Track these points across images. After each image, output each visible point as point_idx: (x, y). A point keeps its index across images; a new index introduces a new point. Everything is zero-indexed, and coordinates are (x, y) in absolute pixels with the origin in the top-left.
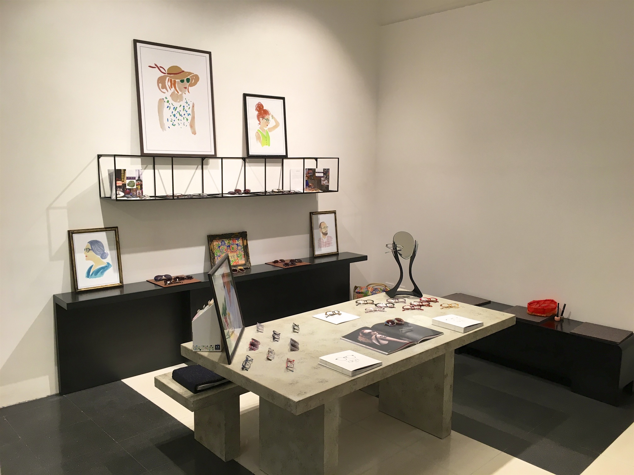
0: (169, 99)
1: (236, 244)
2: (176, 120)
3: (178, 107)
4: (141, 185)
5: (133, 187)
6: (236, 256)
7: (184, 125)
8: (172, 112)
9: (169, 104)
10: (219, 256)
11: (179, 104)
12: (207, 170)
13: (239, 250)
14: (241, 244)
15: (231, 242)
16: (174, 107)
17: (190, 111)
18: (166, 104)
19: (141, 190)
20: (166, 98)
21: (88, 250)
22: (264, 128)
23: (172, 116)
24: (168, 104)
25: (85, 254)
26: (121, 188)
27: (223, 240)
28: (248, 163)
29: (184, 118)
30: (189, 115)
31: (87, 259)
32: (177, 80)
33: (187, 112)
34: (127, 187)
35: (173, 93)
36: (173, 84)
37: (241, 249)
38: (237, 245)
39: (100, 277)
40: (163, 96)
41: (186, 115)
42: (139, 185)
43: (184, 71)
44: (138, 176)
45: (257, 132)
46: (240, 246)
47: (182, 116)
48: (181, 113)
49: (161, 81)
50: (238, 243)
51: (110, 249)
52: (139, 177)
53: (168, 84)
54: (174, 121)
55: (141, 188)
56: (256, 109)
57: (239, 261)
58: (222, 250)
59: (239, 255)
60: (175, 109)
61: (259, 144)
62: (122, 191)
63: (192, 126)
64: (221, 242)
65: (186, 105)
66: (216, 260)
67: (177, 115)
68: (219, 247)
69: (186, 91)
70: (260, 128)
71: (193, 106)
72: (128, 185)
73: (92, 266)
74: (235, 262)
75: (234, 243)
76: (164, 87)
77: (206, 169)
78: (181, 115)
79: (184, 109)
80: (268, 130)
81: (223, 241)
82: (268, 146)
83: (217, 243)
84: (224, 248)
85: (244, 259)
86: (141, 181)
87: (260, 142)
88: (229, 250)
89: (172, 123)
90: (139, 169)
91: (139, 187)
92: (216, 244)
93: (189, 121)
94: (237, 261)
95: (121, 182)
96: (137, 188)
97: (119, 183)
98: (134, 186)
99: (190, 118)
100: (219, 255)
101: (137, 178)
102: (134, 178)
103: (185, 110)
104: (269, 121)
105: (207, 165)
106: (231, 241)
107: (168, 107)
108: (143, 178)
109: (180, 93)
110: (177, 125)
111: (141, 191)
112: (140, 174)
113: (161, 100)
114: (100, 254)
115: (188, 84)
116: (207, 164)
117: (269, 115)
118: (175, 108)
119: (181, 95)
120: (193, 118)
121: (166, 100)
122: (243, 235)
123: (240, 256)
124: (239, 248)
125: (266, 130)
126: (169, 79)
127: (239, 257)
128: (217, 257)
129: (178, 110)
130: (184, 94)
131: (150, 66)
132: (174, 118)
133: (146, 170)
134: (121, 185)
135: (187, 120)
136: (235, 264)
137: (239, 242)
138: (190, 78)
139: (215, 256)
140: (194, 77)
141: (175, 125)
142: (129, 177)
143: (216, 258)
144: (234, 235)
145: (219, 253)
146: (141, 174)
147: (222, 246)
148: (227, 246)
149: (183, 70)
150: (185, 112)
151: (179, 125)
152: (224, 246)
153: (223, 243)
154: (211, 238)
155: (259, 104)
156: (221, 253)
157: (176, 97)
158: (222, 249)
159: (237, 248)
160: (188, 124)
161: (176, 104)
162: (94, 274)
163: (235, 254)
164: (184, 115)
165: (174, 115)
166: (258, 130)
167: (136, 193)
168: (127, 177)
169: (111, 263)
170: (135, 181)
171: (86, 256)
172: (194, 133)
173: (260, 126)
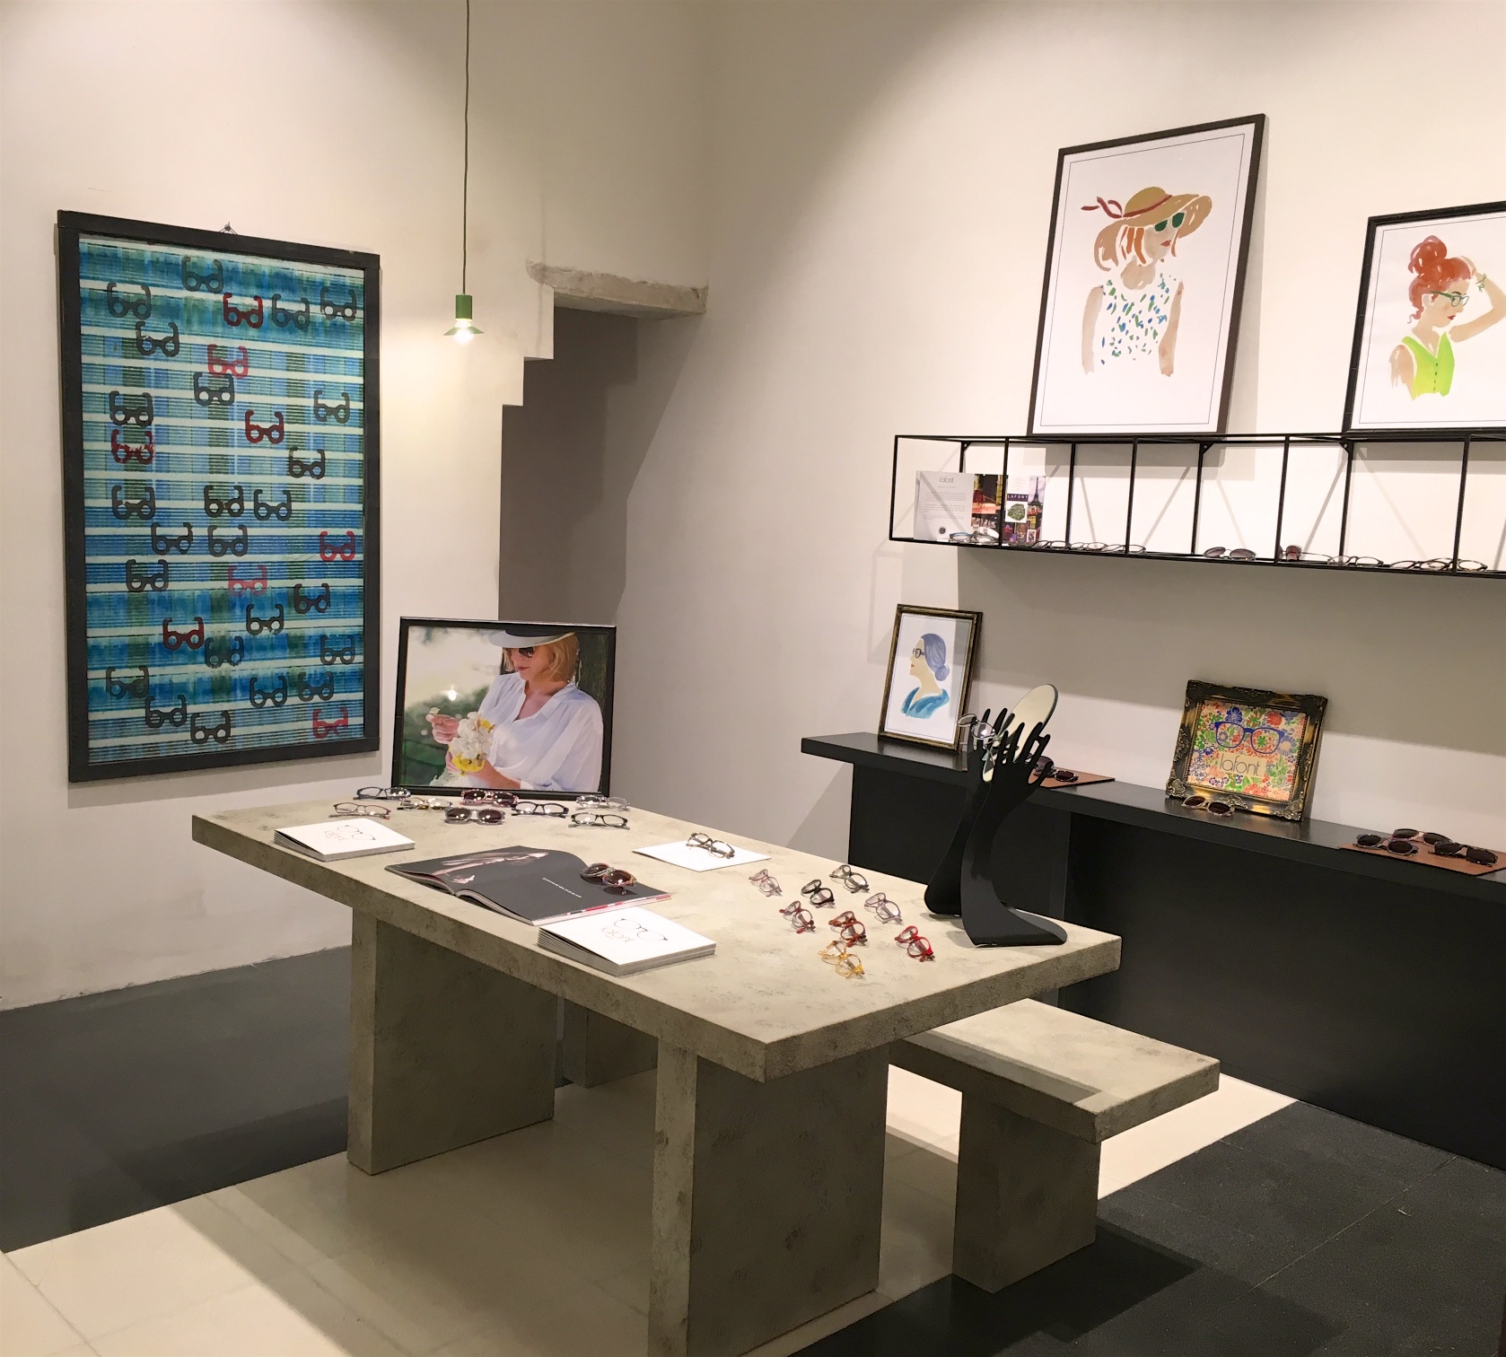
0: (1119, 285)
1: (1279, 732)
2: (1126, 339)
3: (1137, 302)
4: (1039, 516)
5: (1020, 519)
6: (1262, 770)
7: (1144, 350)
8: (1119, 318)
9: (1116, 297)
10: (1208, 753)
11: (1140, 293)
12: (1215, 481)
13: (1284, 753)
14: (1297, 736)
15: (1261, 720)
16: (1125, 303)
17: (1166, 310)
18: (1108, 299)
19: (1036, 528)
20: (1110, 283)
21: (918, 652)
22: (1435, 329)
23: (1117, 329)
24: (1110, 299)
25: (912, 659)
26: (993, 520)
27: (1237, 706)
28: (1363, 458)
29: (1147, 330)
30: (1162, 319)
31: (912, 673)
32: (1146, 228)
33: (1158, 311)
34: (1008, 519)
35: (1132, 263)
36: (1135, 240)
37: (1291, 751)
38: (1281, 734)
39: (924, 717)
40: (1101, 278)
41: (1155, 321)
42: (1034, 515)
43: (1170, 196)
44: (1034, 493)
45: (1401, 347)
46: (1290, 740)
47: (1142, 326)
48: (1143, 318)
49: (1105, 241)
50: (1287, 728)
51: (956, 663)
52: (1036, 496)
53: (1121, 242)
54: (1120, 342)
55: (1038, 525)
56: (1414, 265)
57: (1270, 788)
58: (1223, 737)
59: (1274, 769)
60: (1127, 308)
61: (1402, 389)
62: (995, 527)
63: (1166, 351)
64: (1229, 713)
65: (1158, 292)
66: (1193, 761)
67: (1131, 327)
68: (1217, 725)
69: (1164, 254)
70: (1415, 331)
71: (1179, 293)
72: (1009, 515)
73: (917, 689)
74: (1254, 786)
75: (1273, 726)
76: (1110, 254)
77: (1213, 477)
78: (1140, 324)
79: (1151, 305)
80: (1449, 336)
81: (1236, 709)
82: (1439, 393)
83: (1215, 711)
84: (1232, 733)
85: (1290, 786)
86: (1040, 506)
87: (1408, 379)
88: (1246, 743)
89: (1112, 348)
90: (1037, 475)
91: (1033, 521)
92: (1210, 714)
93: (1159, 338)
94: (1263, 785)
95: (993, 505)
96: (1028, 522)
97: (990, 508)
98: (1022, 517)
99: (1162, 328)
100: (1208, 750)
101: (1031, 499)
102: (1024, 498)
103: (1153, 307)
104: (1464, 301)
105: (1217, 466)
106: (1263, 716)
107: (1111, 305)
108: (1046, 500)
109: (1149, 260)
110: (1125, 351)
111: (1035, 531)
112: (1039, 488)
113: (1097, 292)
114: (936, 666)
115: (1177, 230)
116: (1216, 463)
117: (1467, 275)
118: (1129, 305)
119: (1152, 266)
120: (1174, 325)
121: (1108, 289)
122: (1313, 708)
123: (1280, 772)
124: (1286, 745)
125: (1441, 334)
126: (1126, 228)
127: (1273, 774)
128: (1200, 753)
129: (1134, 310)
130: (1159, 261)
131: (1085, 208)
132: (1118, 334)
133: (1053, 478)
134: (994, 512)
135: (1155, 334)
136: (1251, 792)
137: (1293, 726)
138: (1185, 212)
139: (1196, 747)
140: (1197, 207)
141: (1120, 352)
142: (1014, 495)
143: (1196, 755)
144: (1277, 700)
145: (1210, 744)
146: (1043, 489)
147: (1228, 725)
148: (1246, 730)
149: (1168, 192)
150: (1152, 314)
151: (1131, 351)
152: (1235, 726)
153: (1234, 716)
154: (1198, 693)
155: (1430, 244)
156: (1216, 745)
157: (1134, 276)
158: (1225, 734)
159: (1275, 743)
160: (1154, 346)
161: (1133, 296)
162: (914, 709)
163: (1263, 762)
164: (1150, 321)
165: (1123, 327)
166: (1408, 340)
167: (1026, 536)
168: (1010, 495)
169: (949, 693)
170: (1025, 504)
171: (912, 666)
172: (1168, 370)
173: (1415, 322)
